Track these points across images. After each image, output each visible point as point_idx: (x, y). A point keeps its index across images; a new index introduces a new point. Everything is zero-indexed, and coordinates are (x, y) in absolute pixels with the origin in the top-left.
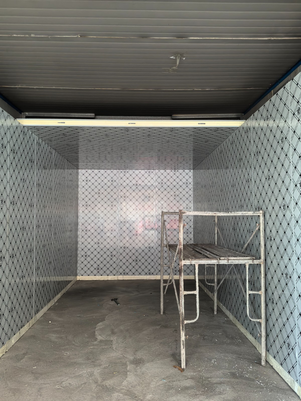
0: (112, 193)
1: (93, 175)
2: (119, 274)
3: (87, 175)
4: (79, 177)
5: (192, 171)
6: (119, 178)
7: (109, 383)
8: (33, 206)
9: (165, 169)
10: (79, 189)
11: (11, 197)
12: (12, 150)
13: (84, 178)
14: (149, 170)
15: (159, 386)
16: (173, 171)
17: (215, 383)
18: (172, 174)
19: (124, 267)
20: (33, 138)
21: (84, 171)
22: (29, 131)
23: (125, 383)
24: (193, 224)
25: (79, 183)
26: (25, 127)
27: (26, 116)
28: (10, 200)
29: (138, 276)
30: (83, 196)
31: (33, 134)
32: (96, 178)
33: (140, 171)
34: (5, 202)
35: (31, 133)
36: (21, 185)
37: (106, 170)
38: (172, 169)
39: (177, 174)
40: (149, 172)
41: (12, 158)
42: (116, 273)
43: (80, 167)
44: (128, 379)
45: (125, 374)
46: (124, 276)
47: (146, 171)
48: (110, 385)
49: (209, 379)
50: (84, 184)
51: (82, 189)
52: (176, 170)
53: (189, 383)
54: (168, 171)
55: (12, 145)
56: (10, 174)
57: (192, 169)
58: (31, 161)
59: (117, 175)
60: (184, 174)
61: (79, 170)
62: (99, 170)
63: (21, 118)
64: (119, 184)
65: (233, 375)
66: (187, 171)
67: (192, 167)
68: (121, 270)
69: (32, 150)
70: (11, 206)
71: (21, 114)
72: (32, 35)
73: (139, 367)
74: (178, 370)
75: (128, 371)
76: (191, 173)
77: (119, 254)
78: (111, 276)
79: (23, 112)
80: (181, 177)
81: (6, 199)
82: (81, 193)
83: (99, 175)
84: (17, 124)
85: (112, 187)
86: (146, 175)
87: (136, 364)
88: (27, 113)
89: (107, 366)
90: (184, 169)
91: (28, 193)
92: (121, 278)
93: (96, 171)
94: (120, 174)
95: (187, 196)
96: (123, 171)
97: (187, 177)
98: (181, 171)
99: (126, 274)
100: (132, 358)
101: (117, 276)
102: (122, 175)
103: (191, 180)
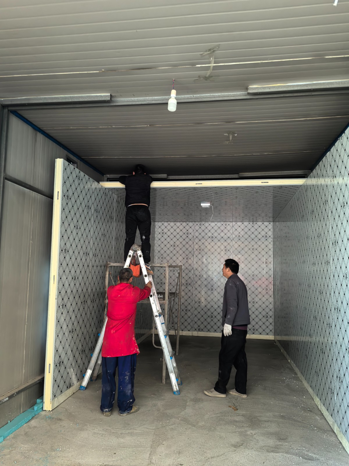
0: (187, 246)
1: (169, 227)
2: (194, 329)
3: (163, 227)
4: (156, 229)
5: (272, 223)
6: (195, 231)
7: (169, 412)
8: (112, 258)
9: (242, 221)
10: (155, 242)
11: (94, 249)
12: (95, 210)
13: (160, 230)
14: (226, 223)
15: (212, 418)
16: (251, 223)
17: (263, 421)
18: (250, 226)
19: (199, 323)
20: (113, 197)
21: (160, 224)
22: (110, 191)
23: (183, 413)
24: (273, 280)
25: (156, 236)
26: (106, 189)
27: (108, 177)
28: (93, 253)
29: (213, 333)
30: (159, 249)
31: (113, 194)
32: (172, 230)
33: (216, 223)
34: (89, 254)
35: (111, 193)
36: (102, 239)
37: (181, 223)
38: (250, 221)
39: (256, 226)
40: (226, 224)
41: (95, 217)
42: (191, 329)
43: (157, 220)
44: (186, 411)
45: (184, 407)
46: (199, 332)
47: (222, 223)
48: (169, 413)
49: (258, 418)
50: (160, 236)
51: (158, 241)
52: (255, 223)
53: (239, 419)
54: (246, 223)
55: (96, 206)
56: (94, 230)
57: (272, 221)
58: (111, 218)
59: (193, 227)
60: (263, 227)
61: (156, 223)
62: (175, 223)
63: (103, 181)
64: (195, 237)
65: (283, 417)
66: (266, 223)
67: (271, 219)
68: (196, 326)
69: (112, 208)
70: (93, 258)
71: (103, 176)
72: (113, 127)
73: (197, 404)
74: (232, 409)
75: (188, 406)
76: (270, 226)
77: (194, 309)
78: (185, 332)
79: (105, 175)
80: (260, 230)
81: (90, 251)
82: (158, 246)
83: (175, 227)
84: (100, 187)
85: (187, 240)
86: (222, 228)
87: (195, 401)
88: (108, 175)
89: (170, 400)
90: (263, 221)
91: (107, 246)
92: (195, 334)
93: (172, 224)
94: (196, 226)
95: (266, 249)
96: (199, 223)
97: (266, 230)
98: (260, 223)
99: (201, 330)
100: (192, 397)
101: (192, 332)
102: (197, 228)
103: (270, 233)
